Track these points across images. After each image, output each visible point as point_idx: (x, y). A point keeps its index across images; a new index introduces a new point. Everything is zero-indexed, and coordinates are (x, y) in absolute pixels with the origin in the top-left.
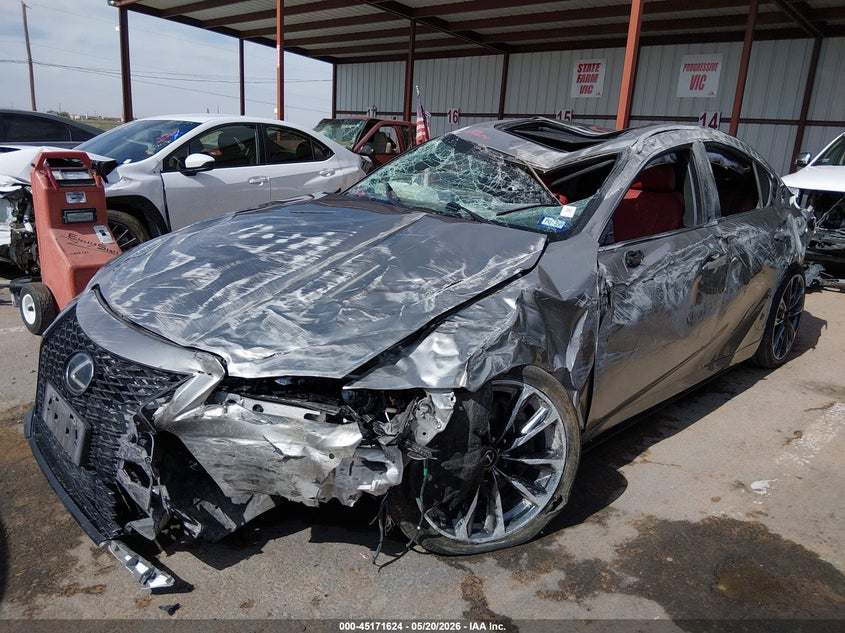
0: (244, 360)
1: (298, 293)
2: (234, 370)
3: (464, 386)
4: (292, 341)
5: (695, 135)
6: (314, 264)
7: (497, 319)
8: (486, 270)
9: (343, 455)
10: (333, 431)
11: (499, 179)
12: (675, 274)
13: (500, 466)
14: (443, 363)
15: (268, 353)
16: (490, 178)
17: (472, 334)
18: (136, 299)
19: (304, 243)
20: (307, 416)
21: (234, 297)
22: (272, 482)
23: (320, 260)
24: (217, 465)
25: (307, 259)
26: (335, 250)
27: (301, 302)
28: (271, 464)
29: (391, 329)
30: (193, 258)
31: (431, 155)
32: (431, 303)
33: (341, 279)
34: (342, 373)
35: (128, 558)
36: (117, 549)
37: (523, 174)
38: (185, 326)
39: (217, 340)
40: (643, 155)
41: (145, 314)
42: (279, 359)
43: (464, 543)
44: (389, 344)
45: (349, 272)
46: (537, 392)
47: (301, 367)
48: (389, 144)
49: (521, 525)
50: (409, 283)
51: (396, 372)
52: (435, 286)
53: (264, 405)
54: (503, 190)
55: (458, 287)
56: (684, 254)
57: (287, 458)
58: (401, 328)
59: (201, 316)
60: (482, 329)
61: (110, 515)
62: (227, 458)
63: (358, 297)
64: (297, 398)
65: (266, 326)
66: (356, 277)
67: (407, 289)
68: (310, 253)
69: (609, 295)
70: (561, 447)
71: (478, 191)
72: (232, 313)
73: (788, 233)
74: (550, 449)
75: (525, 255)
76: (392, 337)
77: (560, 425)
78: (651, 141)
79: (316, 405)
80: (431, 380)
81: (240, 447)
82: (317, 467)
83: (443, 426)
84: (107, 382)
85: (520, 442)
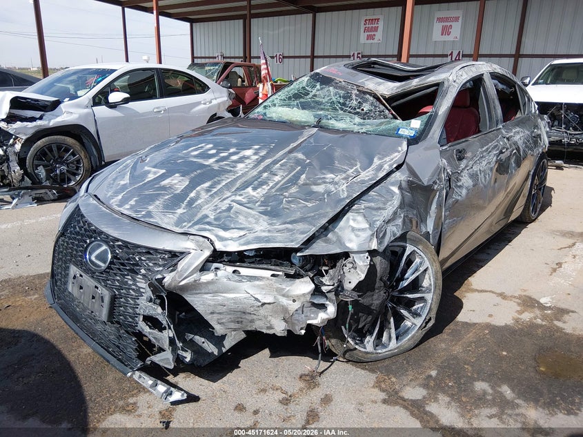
0: (226, 239)
1: (249, 189)
2: (220, 246)
3: (376, 248)
4: (256, 223)
5: (484, 68)
6: (253, 168)
7: (388, 201)
8: (374, 166)
9: (302, 299)
10: (293, 283)
11: (354, 103)
12: (484, 163)
13: (392, 301)
14: (359, 233)
15: (242, 233)
16: (347, 103)
17: (374, 213)
18: (132, 202)
19: (241, 154)
20: (273, 275)
21: (204, 196)
22: (252, 321)
23: (256, 166)
24: (212, 313)
25: (247, 165)
26: (264, 158)
27: (254, 196)
28: (252, 309)
29: (321, 211)
30: (164, 171)
31: (303, 88)
32: (344, 192)
33: (277, 178)
34: (297, 243)
35: (150, 382)
36: (140, 377)
37: (372, 98)
38: (175, 218)
39: (203, 226)
40: (457, 83)
41: (143, 213)
42: (251, 236)
43: (372, 353)
44: (324, 221)
45: (281, 173)
46: (416, 249)
47: (268, 241)
48: (240, 79)
49: (407, 339)
50: (324, 178)
51: (328, 241)
52: (344, 179)
53: (240, 269)
54: (358, 110)
55: (359, 179)
56: (487, 149)
57: (264, 304)
58: (328, 210)
59: (185, 211)
60: (380, 209)
61: (134, 354)
62: (220, 307)
63: (294, 190)
64: (263, 263)
65: (234, 214)
66: (286, 176)
67: (325, 182)
68: (247, 161)
69: (449, 180)
70: (430, 285)
71: (341, 112)
72: (206, 207)
73: (539, 132)
74: (421, 287)
75: (396, 154)
76: (325, 217)
77: (430, 271)
78: (460, 73)
79: (278, 268)
80: (352, 245)
81: (228, 299)
82: (285, 310)
83: (362, 277)
84: (122, 261)
85: (405, 283)
